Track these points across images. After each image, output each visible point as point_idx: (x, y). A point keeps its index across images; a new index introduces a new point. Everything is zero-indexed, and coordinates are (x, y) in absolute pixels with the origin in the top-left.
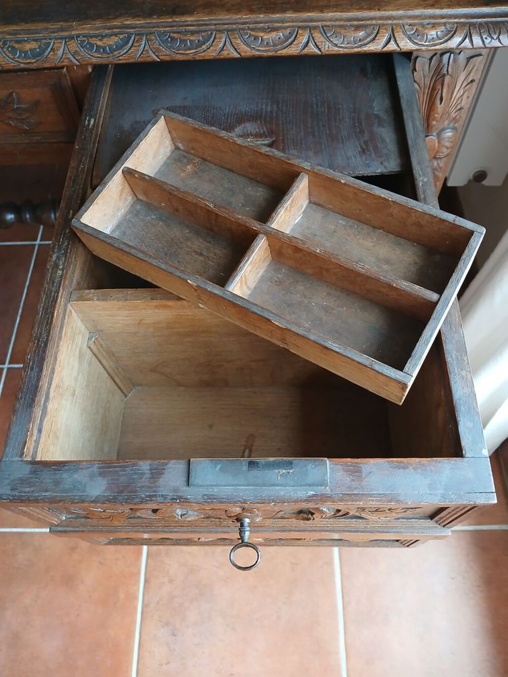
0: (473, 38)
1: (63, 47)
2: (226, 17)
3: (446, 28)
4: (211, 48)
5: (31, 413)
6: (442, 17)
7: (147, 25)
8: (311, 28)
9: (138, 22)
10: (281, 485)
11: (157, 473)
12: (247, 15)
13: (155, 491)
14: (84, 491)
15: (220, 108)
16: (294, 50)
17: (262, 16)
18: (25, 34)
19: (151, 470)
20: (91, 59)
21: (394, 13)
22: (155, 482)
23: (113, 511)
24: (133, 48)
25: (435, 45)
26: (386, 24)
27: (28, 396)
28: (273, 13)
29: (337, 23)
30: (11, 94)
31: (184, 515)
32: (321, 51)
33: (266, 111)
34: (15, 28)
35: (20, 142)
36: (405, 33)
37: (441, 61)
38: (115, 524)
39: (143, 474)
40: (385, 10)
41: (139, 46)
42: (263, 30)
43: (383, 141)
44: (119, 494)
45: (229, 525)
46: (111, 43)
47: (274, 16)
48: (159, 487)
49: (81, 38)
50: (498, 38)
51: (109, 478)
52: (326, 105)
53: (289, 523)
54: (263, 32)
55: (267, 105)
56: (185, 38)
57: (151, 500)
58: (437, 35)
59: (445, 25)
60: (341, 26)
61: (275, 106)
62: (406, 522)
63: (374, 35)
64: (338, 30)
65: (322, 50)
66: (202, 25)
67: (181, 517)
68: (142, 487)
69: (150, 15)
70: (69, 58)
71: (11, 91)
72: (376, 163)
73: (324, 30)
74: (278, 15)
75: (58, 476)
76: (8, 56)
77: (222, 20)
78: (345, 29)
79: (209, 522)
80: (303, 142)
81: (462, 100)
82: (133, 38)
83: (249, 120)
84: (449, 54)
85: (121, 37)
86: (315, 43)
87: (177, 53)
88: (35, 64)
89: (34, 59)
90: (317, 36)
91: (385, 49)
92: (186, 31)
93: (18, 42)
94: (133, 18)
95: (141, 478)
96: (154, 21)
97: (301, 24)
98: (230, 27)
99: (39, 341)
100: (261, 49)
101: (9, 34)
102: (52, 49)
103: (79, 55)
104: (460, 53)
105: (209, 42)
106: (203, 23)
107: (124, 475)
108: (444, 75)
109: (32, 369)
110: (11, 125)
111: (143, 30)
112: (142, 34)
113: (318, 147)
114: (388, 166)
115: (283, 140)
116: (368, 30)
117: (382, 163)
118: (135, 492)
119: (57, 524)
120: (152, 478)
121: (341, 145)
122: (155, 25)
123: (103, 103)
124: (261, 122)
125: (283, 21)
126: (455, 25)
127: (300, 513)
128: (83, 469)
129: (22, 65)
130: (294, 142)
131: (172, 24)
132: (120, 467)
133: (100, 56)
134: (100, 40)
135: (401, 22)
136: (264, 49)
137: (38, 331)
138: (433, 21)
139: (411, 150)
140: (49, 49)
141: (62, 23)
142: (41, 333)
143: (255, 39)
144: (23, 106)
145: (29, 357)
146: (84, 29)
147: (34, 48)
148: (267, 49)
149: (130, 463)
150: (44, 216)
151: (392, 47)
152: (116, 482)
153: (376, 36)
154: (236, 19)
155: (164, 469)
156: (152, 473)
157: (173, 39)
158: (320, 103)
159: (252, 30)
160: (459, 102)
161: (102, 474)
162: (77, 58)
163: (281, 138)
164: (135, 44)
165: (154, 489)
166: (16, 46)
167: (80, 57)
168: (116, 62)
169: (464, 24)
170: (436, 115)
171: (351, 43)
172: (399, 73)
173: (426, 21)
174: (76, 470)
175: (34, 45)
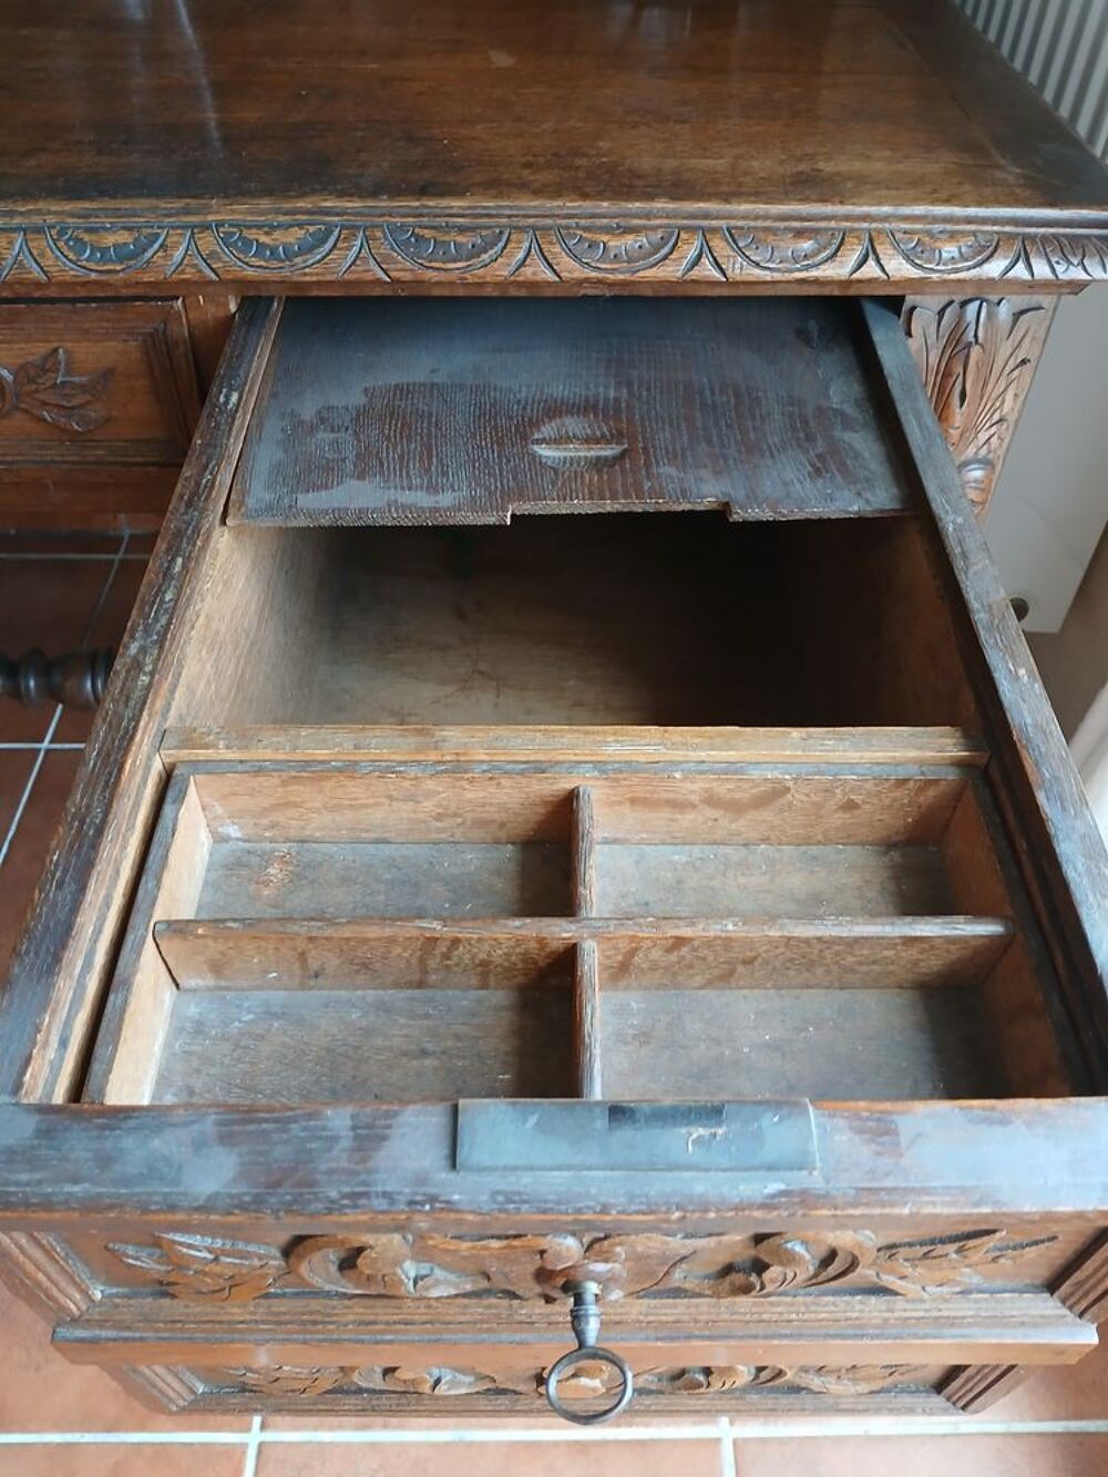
0: (1033, 261)
1: (185, 245)
2: (533, 204)
3: (977, 241)
4: (500, 260)
5: (50, 987)
6: (969, 220)
7: (366, 211)
8: (704, 231)
9: (350, 205)
10: (697, 1168)
11: (369, 1138)
12: (574, 201)
13: (364, 1183)
14: (176, 1182)
15: (510, 390)
16: (672, 271)
17: (605, 204)
18: (107, 217)
19: (354, 1128)
20: (244, 270)
21: (874, 210)
22: (364, 1160)
23: (237, 1261)
24: (336, 252)
25: (957, 271)
26: (857, 230)
27: (44, 948)
28: (626, 200)
29: (759, 223)
30: (55, 350)
31: (423, 1277)
32: (725, 276)
33: (606, 400)
34: (87, 205)
35: (57, 458)
36: (896, 245)
37: (961, 317)
38: (233, 1314)
39: (334, 1139)
40: (853, 204)
41: (349, 249)
42: (608, 230)
43: (857, 456)
44: (271, 1191)
45: (534, 1318)
46: (290, 239)
47: (630, 205)
48: (377, 1172)
49: (226, 228)
50: (1082, 263)
51: (245, 1149)
52: (730, 391)
53: (693, 1310)
54: (607, 233)
55: (606, 387)
56: (446, 238)
57: (355, 1207)
58: (960, 252)
59: (975, 236)
60: (766, 229)
61: (625, 391)
62: (986, 1300)
63: (834, 247)
64: (762, 235)
65: (729, 273)
66: (482, 216)
67: (415, 1283)
68: (330, 1172)
69: (374, 193)
70: (195, 266)
71: (55, 345)
72: (847, 492)
73: (731, 235)
74: (637, 204)
75: (109, 1145)
76: (66, 257)
77: (523, 208)
78: (775, 235)
79: (480, 1310)
80: (688, 453)
81: (1003, 403)
82: (336, 233)
83: (570, 413)
84: (978, 302)
85: (312, 229)
86: (714, 258)
87: (428, 268)
88: (121, 275)
89: (121, 263)
90: (721, 247)
91: (857, 275)
92: (447, 226)
93: (89, 230)
94: (339, 197)
95: (330, 1149)
96: (382, 204)
97: (685, 222)
98: (540, 222)
99: (82, 823)
100: (603, 266)
101: (73, 215)
102: (161, 246)
103: (220, 260)
104: (999, 304)
105: (496, 249)
106: (484, 212)
107: (287, 1142)
108: (969, 345)
109: (60, 886)
110: (45, 420)
111: (359, 221)
112: (358, 227)
113: (722, 462)
114: (872, 499)
115: (645, 449)
116: (823, 239)
117: (859, 494)
118: (314, 1184)
119: (77, 1313)
120: (358, 1149)
121: (770, 462)
122: (383, 212)
123: (259, 368)
124: (596, 416)
125: (648, 216)
126: (996, 237)
127: (727, 1274)
128: (175, 1126)
129: (93, 276)
130: (667, 452)
131: (419, 211)
132: (276, 1121)
133: (263, 263)
134: (267, 233)
135: (887, 225)
136: (608, 266)
137: (82, 799)
138: (949, 227)
139: (922, 467)
140: (156, 246)
141: (187, 200)
142: (88, 806)
143: (590, 246)
144: (76, 379)
145: (55, 857)
146: (233, 212)
147: (125, 244)
148: (615, 266)
149: (299, 1112)
150: (70, 685)
151: (870, 270)
152: (262, 1159)
153: (838, 250)
154: (551, 208)
155: (389, 1127)
156: (356, 1138)
157: (419, 239)
158: (717, 388)
159: (585, 229)
160: (997, 404)
161: (226, 1139)
162: (214, 266)
163: (641, 445)
164: (339, 245)
165: (363, 1177)
166: (86, 238)
167: (220, 265)
168: (295, 279)
169: (1011, 237)
170: (952, 431)
171: (787, 261)
172: (878, 337)
173: (937, 227)
174: (158, 1130)
175: (123, 237)
